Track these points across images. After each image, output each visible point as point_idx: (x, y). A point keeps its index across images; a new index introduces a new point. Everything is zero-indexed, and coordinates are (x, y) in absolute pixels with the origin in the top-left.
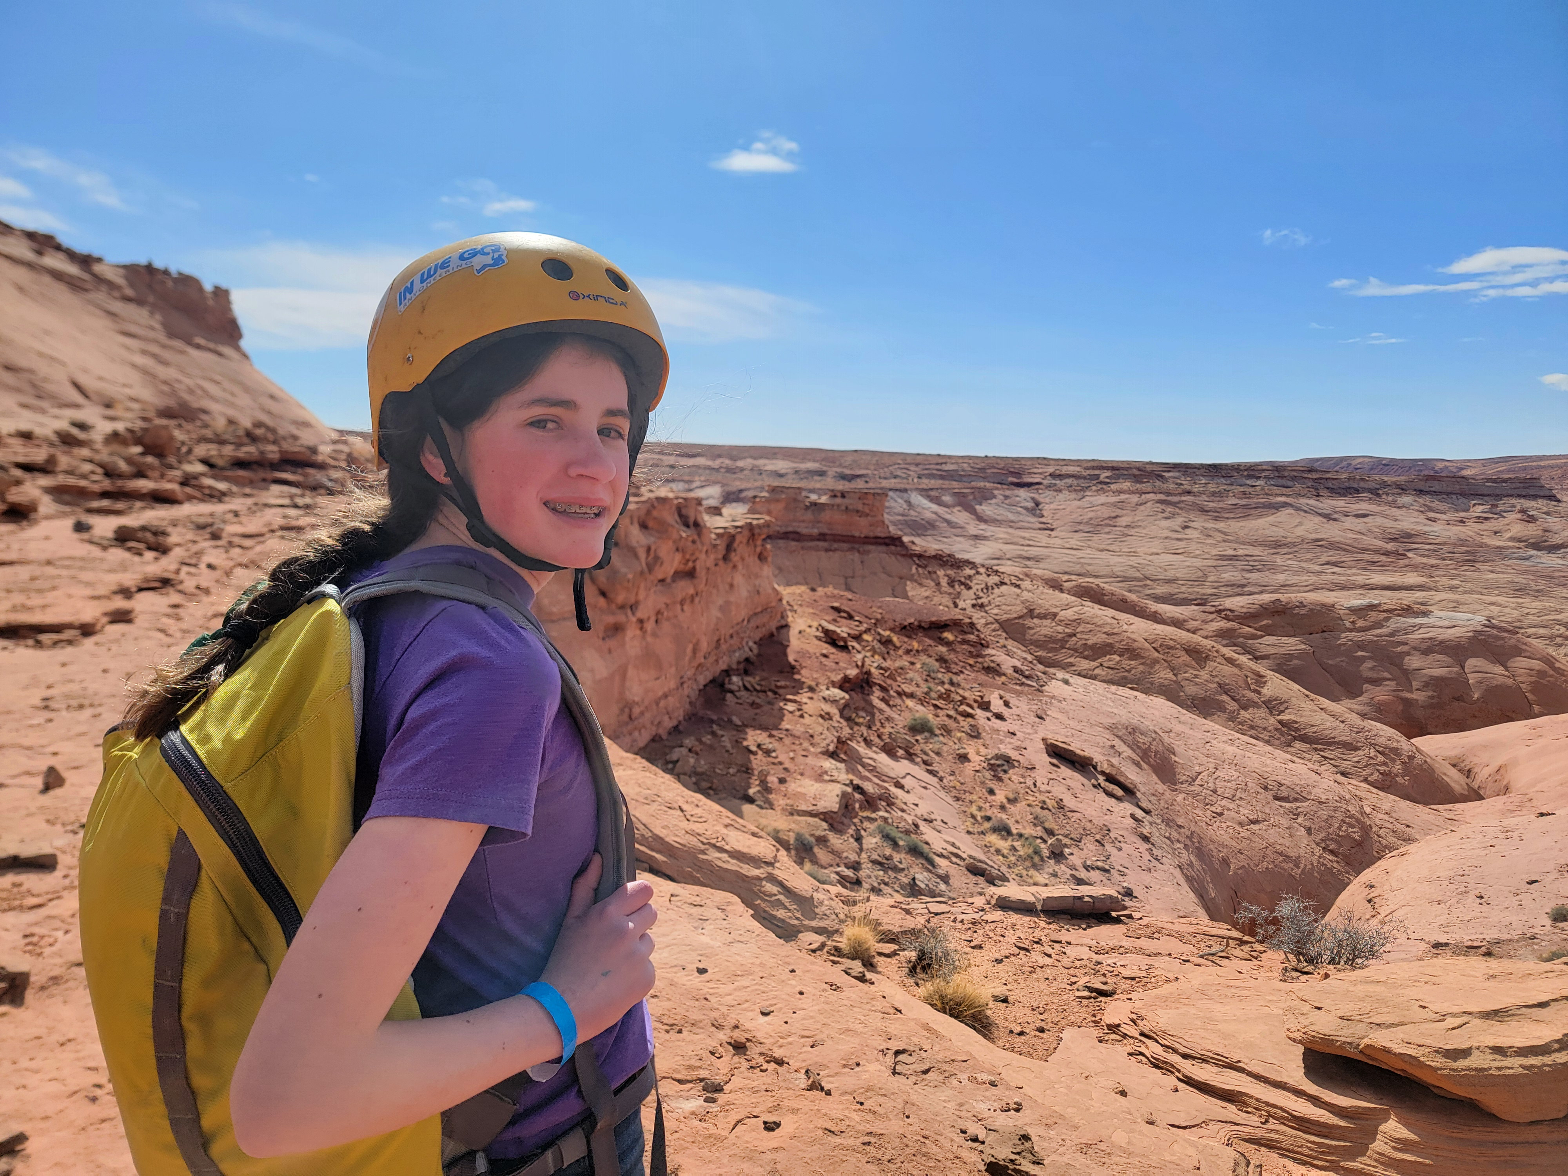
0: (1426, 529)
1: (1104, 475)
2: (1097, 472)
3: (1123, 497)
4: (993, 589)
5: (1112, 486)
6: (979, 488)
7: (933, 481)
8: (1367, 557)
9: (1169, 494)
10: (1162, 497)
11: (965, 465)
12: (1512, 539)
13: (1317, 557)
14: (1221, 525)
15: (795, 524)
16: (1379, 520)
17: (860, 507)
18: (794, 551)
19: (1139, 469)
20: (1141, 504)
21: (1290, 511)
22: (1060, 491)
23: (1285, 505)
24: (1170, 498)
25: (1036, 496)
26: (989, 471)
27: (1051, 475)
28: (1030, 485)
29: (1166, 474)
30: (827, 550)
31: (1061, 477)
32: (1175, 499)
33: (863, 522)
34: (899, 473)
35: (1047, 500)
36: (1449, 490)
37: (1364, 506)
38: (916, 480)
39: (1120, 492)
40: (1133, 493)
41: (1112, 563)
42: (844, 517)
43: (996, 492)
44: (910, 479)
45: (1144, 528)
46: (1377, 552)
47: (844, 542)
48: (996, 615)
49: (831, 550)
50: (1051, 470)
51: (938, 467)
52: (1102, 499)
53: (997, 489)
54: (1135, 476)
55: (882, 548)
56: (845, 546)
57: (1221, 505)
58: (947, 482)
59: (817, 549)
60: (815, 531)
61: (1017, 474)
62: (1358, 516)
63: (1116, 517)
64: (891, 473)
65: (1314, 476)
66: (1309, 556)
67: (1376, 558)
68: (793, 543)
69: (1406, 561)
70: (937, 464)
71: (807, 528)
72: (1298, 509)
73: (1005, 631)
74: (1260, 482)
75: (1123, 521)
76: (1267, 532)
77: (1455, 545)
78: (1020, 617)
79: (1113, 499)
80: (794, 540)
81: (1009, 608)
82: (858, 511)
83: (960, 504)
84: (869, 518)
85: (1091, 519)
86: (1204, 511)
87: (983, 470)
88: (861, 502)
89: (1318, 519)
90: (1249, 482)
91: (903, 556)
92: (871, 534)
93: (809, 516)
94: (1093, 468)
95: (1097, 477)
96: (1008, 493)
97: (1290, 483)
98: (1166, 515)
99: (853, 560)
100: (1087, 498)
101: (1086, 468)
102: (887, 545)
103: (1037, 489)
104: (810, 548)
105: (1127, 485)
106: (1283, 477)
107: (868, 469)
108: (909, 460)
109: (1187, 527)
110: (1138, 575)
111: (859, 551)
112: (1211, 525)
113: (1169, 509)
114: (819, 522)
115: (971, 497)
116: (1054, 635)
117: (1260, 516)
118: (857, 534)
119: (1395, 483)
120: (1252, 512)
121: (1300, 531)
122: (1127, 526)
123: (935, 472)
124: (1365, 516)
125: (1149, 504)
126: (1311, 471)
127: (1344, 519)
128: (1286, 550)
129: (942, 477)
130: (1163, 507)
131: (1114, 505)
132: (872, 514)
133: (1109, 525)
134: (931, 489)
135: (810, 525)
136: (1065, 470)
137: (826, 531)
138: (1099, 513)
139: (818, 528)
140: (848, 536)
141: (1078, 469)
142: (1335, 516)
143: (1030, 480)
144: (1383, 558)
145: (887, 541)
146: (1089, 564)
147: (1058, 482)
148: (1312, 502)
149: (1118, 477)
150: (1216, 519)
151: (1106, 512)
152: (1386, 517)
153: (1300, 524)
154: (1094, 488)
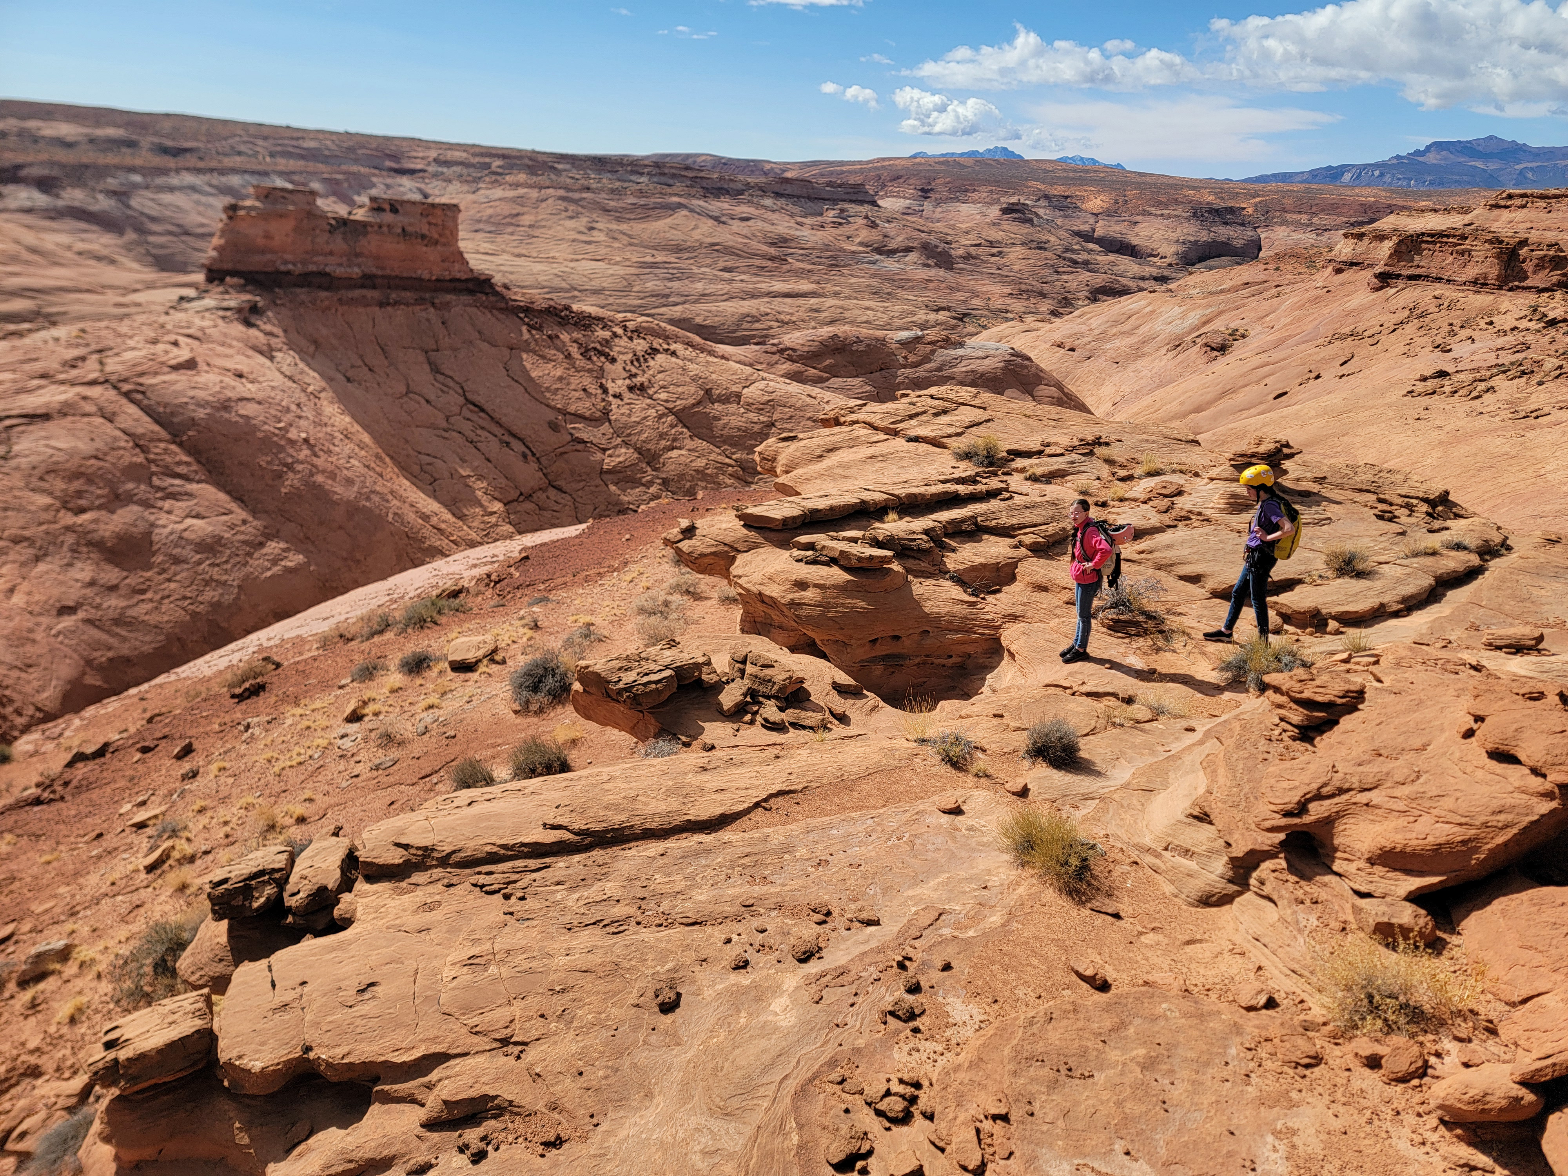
0: (798, 233)
1: (497, 163)
2: (487, 160)
3: (521, 191)
4: (646, 360)
5: (508, 178)
6: (354, 174)
7: (291, 162)
8: (757, 262)
9: (569, 190)
10: (562, 193)
11: (329, 143)
12: (861, 244)
13: (715, 263)
14: (624, 227)
15: (319, 259)
16: (760, 224)
17: (425, 229)
18: (328, 308)
19: (531, 159)
20: (543, 201)
21: (685, 212)
22: (450, 181)
23: (680, 206)
24: (570, 194)
25: (422, 186)
26: (360, 152)
27: (436, 160)
28: (412, 172)
29: (560, 166)
30: (382, 305)
31: (448, 163)
32: (576, 196)
33: (433, 254)
34: (242, 148)
35: (437, 192)
36: (798, 193)
37: (744, 209)
38: (268, 159)
39: (518, 185)
40: (531, 186)
41: (535, 271)
42: (402, 247)
43: (374, 179)
44: (260, 157)
45: (550, 228)
46: (765, 257)
47: (405, 289)
48: (667, 401)
49: (388, 304)
50: (433, 154)
51: (294, 143)
52: (498, 193)
53: (375, 175)
54: (529, 167)
55: (465, 298)
56: (408, 295)
57: (621, 204)
58: (311, 164)
59: (365, 303)
60: (356, 271)
61: (395, 157)
62: (743, 219)
63: (517, 215)
64: (232, 148)
65: (691, 174)
66: (708, 261)
67: (765, 263)
68: (323, 294)
69: (787, 267)
70: (292, 139)
71: (340, 265)
72: (692, 211)
73: (685, 426)
74: (644, 179)
75: (527, 219)
76: (668, 235)
77: (822, 250)
78: (699, 403)
79: (511, 194)
80: (321, 287)
81: (680, 389)
82: (423, 237)
83: (335, 194)
84: (439, 248)
85: (491, 216)
86: (606, 210)
87: (351, 149)
88: (424, 220)
89: (710, 222)
90: (633, 178)
91: (501, 310)
92: (447, 275)
93: (339, 243)
94: (482, 155)
95: (488, 166)
96: (389, 181)
97: (671, 182)
98: (570, 214)
99: (428, 320)
100: (481, 192)
101: (475, 155)
102: (471, 292)
103: (423, 178)
104: (353, 301)
105: (522, 177)
106: (664, 174)
107: (198, 140)
108: (252, 131)
109: (591, 229)
110: (564, 285)
111: (433, 305)
112: (614, 226)
113: (572, 207)
114: (357, 255)
115: (346, 185)
116: (750, 426)
117: (658, 218)
118: (426, 276)
119: (756, 184)
120: (651, 213)
121: (696, 235)
122: (530, 226)
123: (291, 149)
124: (747, 219)
125: (550, 201)
126: (687, 168)
127: (731, 222)
128: (687, 255)
129: (302, 157)
130: (565, 204)
131: (514, 200)
132: (442, 240)
133: (511, 224)
134: (294, 173)
135: (344, 259)
136: (450, 155)
137: (375, 271)
138: (498, 210)
139: (359, 266)
140: (411, 278)
141: (464, 155)
142: (724, 219)
143: (412, 166)
144: (769, 263)
145: (470, 285)
146: (512, 273)
147: (445, 170)
148: (701, 203)
149: (511, 167)
150: (619, 220)
151: (506, 209)
152: (764, 220)
153: (696, 227)
154: (487, 179)
